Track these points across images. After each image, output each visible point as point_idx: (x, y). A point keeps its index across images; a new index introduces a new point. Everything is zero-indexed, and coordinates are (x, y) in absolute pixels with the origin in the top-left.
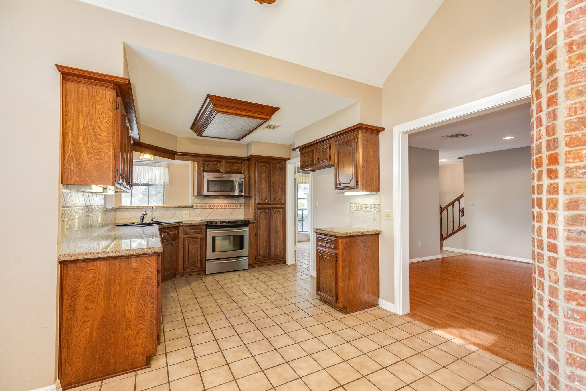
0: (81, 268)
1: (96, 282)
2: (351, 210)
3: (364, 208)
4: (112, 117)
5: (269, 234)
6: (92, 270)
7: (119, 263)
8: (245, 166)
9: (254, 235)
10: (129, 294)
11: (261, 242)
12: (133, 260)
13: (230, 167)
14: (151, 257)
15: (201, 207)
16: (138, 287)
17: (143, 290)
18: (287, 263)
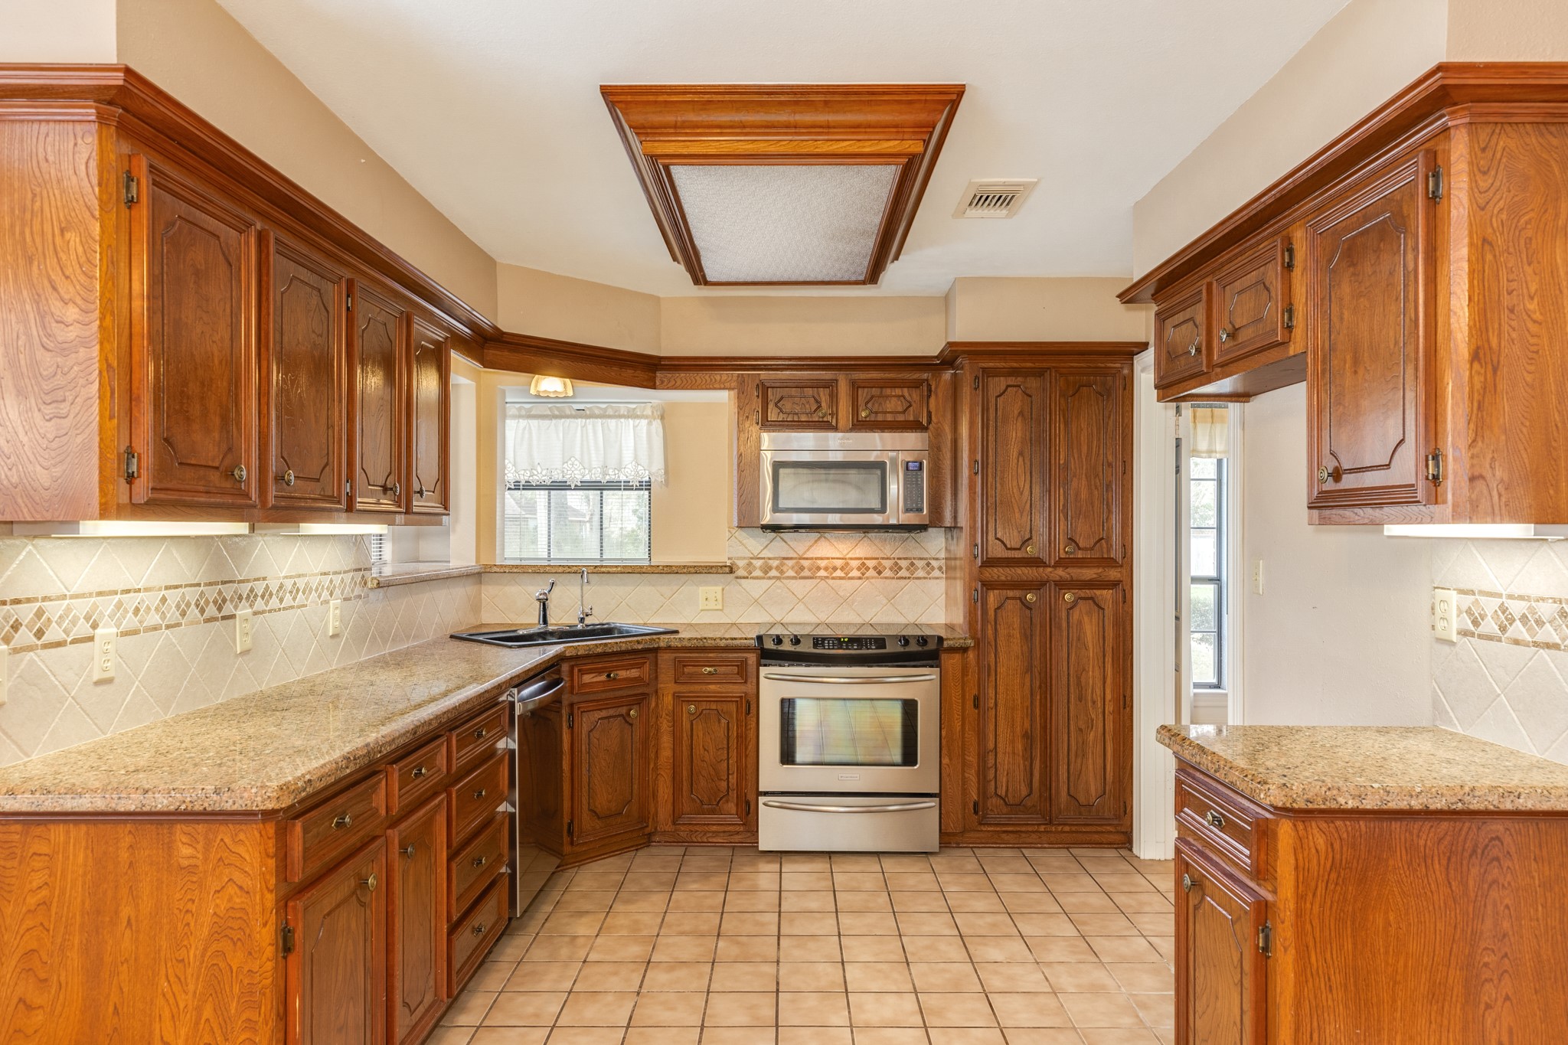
0: (7, 846)
1: (54, 904)
2: (1440, 625)
3: (1518, 622)
4: (98, 238)
5: (1043, 705)
6: (40, 855)
7: (129, 839)
8: (940, 395)
9: (970, 704)
10: (164, 972)
11: (1000, 739)
12: (180, 833)
13: (869, 405)
14: (243, 827)
15: (766, 572)
16: (197, 949)
17: (214, 965)
18: (1135, 850)
